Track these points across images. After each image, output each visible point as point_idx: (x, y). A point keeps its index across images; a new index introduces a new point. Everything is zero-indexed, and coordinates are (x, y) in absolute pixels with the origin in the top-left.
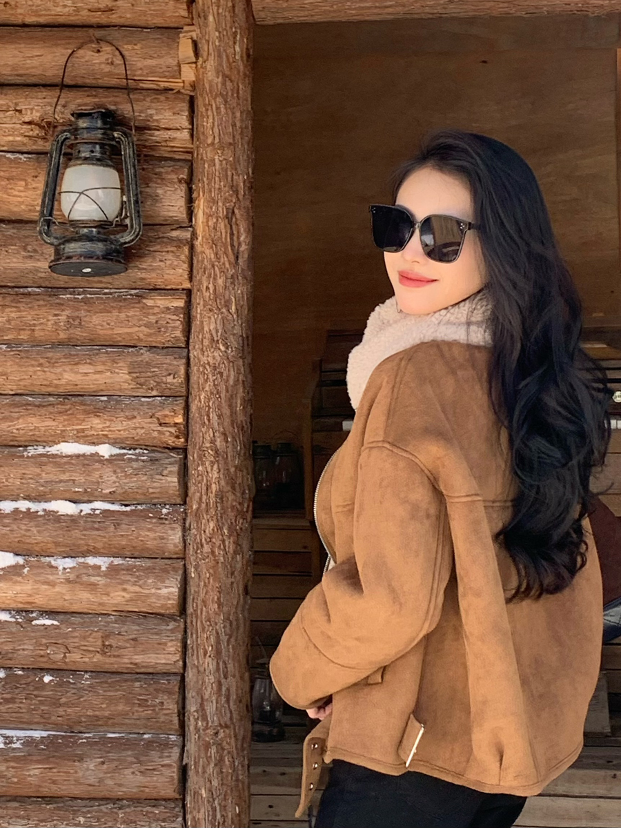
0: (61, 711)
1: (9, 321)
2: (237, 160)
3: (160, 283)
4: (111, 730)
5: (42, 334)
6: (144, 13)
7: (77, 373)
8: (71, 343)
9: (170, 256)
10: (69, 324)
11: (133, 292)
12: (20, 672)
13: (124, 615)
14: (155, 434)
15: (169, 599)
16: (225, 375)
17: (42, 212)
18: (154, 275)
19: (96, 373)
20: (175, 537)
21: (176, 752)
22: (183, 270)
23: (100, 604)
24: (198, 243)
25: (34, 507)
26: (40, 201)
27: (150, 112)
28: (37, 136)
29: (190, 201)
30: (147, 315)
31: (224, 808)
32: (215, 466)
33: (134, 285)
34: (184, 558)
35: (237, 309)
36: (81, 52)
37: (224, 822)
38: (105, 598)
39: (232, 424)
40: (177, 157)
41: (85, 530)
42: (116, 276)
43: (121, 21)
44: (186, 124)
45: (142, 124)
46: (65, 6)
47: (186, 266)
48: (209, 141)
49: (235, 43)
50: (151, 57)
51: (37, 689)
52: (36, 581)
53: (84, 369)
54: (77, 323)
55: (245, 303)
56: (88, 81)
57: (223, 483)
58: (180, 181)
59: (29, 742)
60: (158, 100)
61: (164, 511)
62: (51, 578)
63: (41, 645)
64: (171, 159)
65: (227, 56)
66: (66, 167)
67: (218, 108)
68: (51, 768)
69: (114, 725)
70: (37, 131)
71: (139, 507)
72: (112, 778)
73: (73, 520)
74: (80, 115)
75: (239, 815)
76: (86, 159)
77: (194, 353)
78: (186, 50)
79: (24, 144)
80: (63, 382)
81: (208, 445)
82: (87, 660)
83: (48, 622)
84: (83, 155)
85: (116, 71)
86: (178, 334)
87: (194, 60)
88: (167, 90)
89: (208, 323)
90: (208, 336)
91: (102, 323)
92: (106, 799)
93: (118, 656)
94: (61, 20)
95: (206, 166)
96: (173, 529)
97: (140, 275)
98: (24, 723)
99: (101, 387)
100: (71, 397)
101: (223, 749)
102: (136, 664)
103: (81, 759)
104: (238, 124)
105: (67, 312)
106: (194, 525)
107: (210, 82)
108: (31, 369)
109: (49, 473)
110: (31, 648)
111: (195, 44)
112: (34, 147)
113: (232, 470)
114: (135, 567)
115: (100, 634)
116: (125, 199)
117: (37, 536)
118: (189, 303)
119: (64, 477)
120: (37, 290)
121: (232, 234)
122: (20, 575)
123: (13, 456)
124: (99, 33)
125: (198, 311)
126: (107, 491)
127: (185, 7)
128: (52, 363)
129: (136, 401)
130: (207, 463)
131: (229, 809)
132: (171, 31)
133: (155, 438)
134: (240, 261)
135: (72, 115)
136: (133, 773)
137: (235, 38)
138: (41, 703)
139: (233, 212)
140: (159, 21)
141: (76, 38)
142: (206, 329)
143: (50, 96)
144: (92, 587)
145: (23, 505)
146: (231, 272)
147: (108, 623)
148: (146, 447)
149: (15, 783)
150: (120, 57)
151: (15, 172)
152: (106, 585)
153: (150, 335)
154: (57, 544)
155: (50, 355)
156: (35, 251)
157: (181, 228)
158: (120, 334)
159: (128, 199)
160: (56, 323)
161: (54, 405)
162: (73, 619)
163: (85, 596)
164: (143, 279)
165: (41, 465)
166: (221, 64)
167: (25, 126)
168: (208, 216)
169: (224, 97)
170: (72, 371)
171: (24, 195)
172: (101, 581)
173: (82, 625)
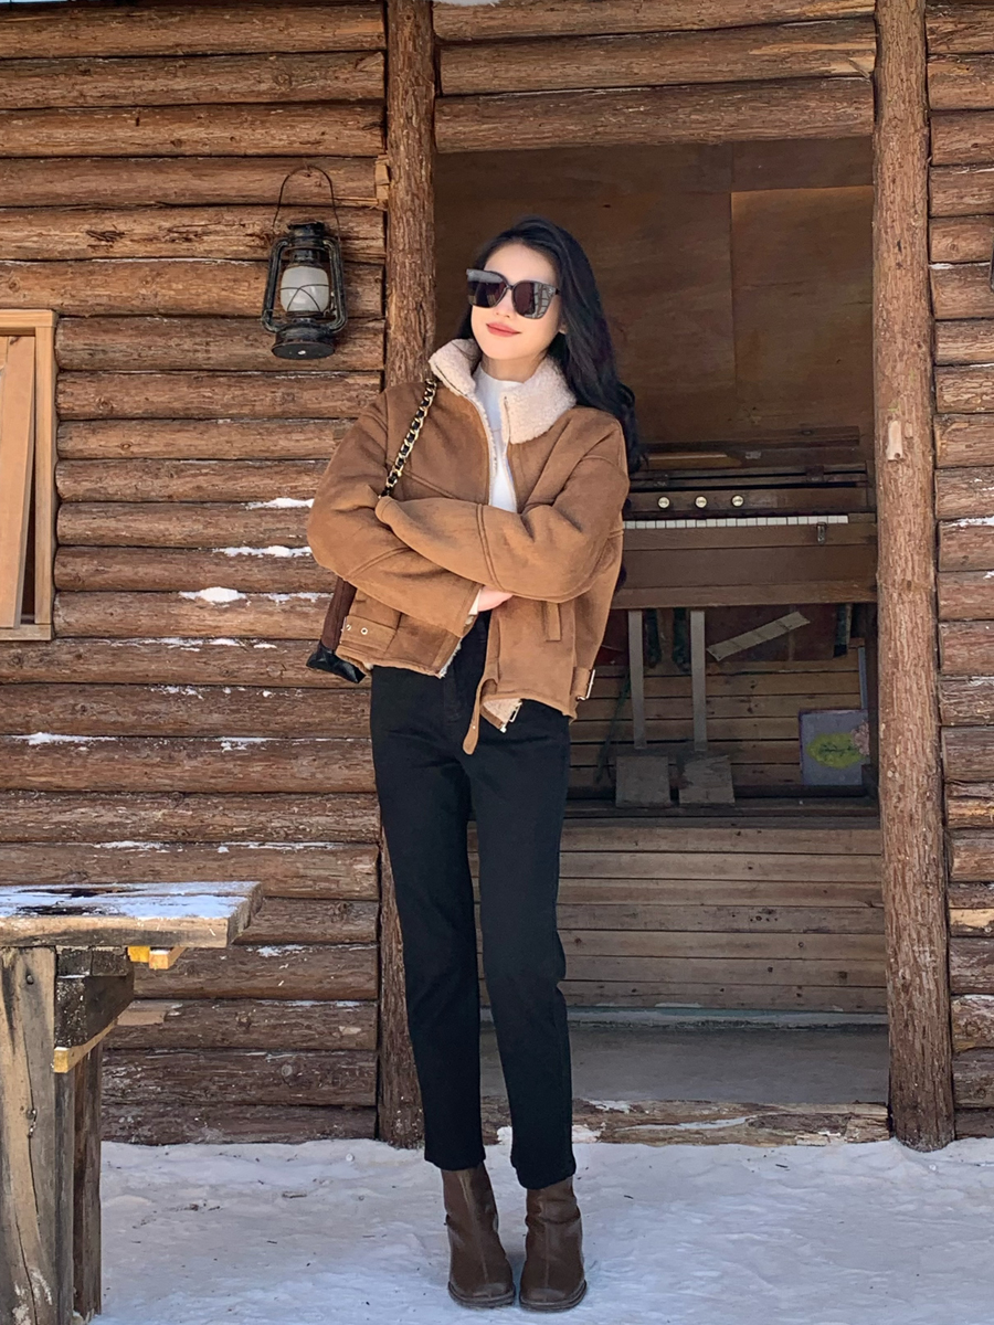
0: (278, 719)
1: (233, 398)
2: (423, 263)
3: (358, 365)
4: (319, 734)
5: (261, 408)
6: (346, 146)
7: (290, 440)
8: (284, 416)
9: (368, 342)
10: (284, 401)
11: (337, 373)
12: (243, 689)
17: (265, 306)
18: (354, 358)
19: (308, 439)
22: (378, 354)
23: (312, 630)
24: (391, 332)
25: (254, 552)
26: (262, 299)
27: (351, 224)
28: (258, 246)
29: (384, 297)
30: (348, 391)
33: (336, 368)
36: (294, 177)
40: (372, 262)
41: (298, 569)
42: (322, 360)
43: (327, 152)
44: (381, 234)
45: (345, 235)
46: (280, 140)
47: (381, 350)
48: (401, 248)
49: (421, 168)
50: (352, 180)
51: (258, 701)
52: (256, 612)
53: (295, 436)
54: (290, 398)
56: (300, 201)
58: (376, 281)
59: (251, 746)
60: (358, 216)
62: (270, 609)
63: (262, 664)
64: (368, 264)
65: (415, 179)
66: (283, 270)
67: (408, 221)
68: (269, 766)
69: (322, 730)
70: (258, 242)
72: (321, 772)
73: (287, 562)
74: (295, 228)
76: (302, 261)
78: (381, 173)
79: (246, 253)
80: (278, 448)
82: (300, 676)
83: (267, 646)
84: (299, 258)
85: (323, 192)
87: (388, 182)
88: (364, 207)
91: (310, 398)
92: (315, 793)
94: (277, 151)
95: (398, 268)
97: (343, 358)
98: (247, 730)
99: (310, 452)
100: (285, 460)
103: (296, 757)
104: (424, 234)
105: (282, 390)
107: (402, 199)
108: (252, 437)
109: (268, 523)
110: (253, 667)
111: (389, 169)
112: (255, 255)
116: (332, 294)
117: (258, 575)
118: (383, 381)
119: (282, 525)
120: (257, 373)
121: (420, 323)
122: (244, 607)
123: (238, 510)
124: (310, 161)
127: (380, 139)
128: (270, 432)
132: (368, 160)
134: (427, 344)
135: (289, 227)
136: (340, 768)
137: (421, 164)
138: (262, 713)
139: (421, 306)
140: (358, 152)
141: (291, 166)
143: (269, 213)
144: (305, 615)
145: (245, 550)
146: (420, 354)
149: (240, 779)
150: (326, 181)
151: (240, 275)
152: (317, 614)
153: (350, 408)
154: (274, 581)
155: (267, 426)
157: (376, 320)
158: (326, 408)
159: (336, 294)
160: (273, 399)
161: (270, 467)
162: (287, 644)
163: (298, 623)
164: (344, 362)
165: (261, 516)
166: (410, 185)
167: (248, 238)
168: (400, 309)
169: (413, 212)
170: (286, 438)
171: (248, 294)
172: (312, 611)
173: (296, 647)
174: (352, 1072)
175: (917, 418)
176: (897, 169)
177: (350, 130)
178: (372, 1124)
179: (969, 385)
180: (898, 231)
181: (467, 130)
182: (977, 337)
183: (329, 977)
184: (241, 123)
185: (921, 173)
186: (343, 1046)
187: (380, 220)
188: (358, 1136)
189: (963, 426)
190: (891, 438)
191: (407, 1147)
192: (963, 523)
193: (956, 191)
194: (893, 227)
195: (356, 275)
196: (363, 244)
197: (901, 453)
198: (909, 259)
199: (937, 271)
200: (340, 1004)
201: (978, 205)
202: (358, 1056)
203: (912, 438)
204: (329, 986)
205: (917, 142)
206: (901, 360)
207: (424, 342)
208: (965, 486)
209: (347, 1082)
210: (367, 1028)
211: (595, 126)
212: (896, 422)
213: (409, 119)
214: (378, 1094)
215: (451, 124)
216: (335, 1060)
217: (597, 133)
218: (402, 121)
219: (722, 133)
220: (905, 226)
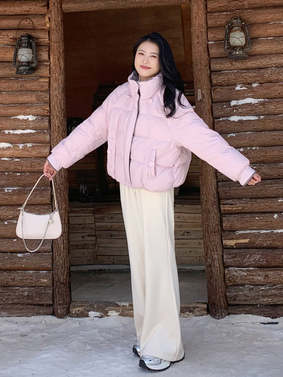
0: (21, 182)
1: (6, 86)
2: (60, 45)
3: (42, 75)
5: (14, 89)
6: (37, 11)
7: (23, 98)
8: (21, 91)
9: (44, 69)
10: (21, 87)
11: (36, 78)
12: (11, 173)
13: (36, 158)
14: (42, 112)
15: (47, 153)
16: (59, 97)
17: (14, 59)
18: (41, 74)
19: (28, 98)
20: (48, 137)
21: (50, 191)
24: (51, 66)
26: (13, 57)
27: (39, 35)
28: (13, 41)
29: (49, 55)
30: (39, 83)
31: (62, 205)
32: (57, 120)
33: (36, 76)
34: (50, 143)
35: (61, 81)
36: (22, 21)
37: (62, 209)
38: (31, 154)
39: (61, 109)
40: (46, 45)
41: (26, 136)
42: (32, 74)
43: (32, 13)
44: (48, 37)
45: (37, 38)
46: (18, 10)
47: (48, 71)
48: (53, 41)
49: (58, 18)
50: (39, 22)
51: (15, 177)
52: (14, 150)
53: (24, 97)
54: (23, 86)
55: (63, 80)
56: (25, 28)
57: (59, 124)
58: (47, 51)
59: (13, 190)
60: (41, 32)
61: (45, 131)
62: (18, 149)
63: (16, 165)
64: (44, 45)
65: (57, 21)
66: (19, 49)
67: (55, 33)
68: (19, 197)
70: (12, 40)
71: (39, 131)
72: (34, 198)
74: (22, 37)
75: (66, 207)
76: (24, 47)
77: (51, 92)
78: (47, 19)
79: (9, 43)
80: (20, 100)
81: (55, 114)
82: (27, 169)
83: (18, 160)
84: (23, 46)
85: (30, 25)
86: (47, 88)
87: (49, 22)
88: (43, 29)
89: (54, 85)
90: (54, 88)
91: (28, 85)
92: (33, 205)
93: (35, 168)
95: (53, 47)
96: (47, 136)
97: (38, 73)
98: (12, 185)
99: (29, 101)
100: (22, 104)
101: (61, 190)
102: (39, 169)
104: (60, 36)
105: (20, 83)
106: (52, 134)
107: (53, 27)
108: (12, 98)
109: (17, 123)
110: (13, 166)
111: (49, 18)
112: (12, 44)
113: (61, 120)
114: (38, 145)
115: (30, 162)
116: (33, 56)
117: (14, 139)
118: (50, 80)
119: (21, 124)
120: (13, 78)
121: (59, 63)
123: (8, 119)
124: (26, 17)
125: (52, 82)
126: (31, 127)
127: (47, 9)
128: (17, 96)
129: (37, 104)
130: (55, 119)
131: (63, 205)
132: (43, 15)
133: (42, 113)
134: (62, 69)
135: (20, 36)
136: (39, 197)
137: (58, 16)
138: (16, 180)
139: (59, 58)
140: (41, 13)
141: (21, 18)
142: (54, 86)
143: (15, 32)
144: (27, 150)
146: (59, 72)
147: (32, 160)
148: (40, 115)
149: (10, 201)
150: (31, 22)
151: (7, 50)
152: (31, 150)
153: (40, 88)
154: (19, 140)
155: (17, 94)
156: (12, 69)
157: (47, 62)
158: (33, 88)
159: (34, 55)
160: (18, 86)
161: (18, 106)
162: (24, 159)
163: (26, 153)
164: (38, 75)
165: (15, 121)
166: (55, 23)
167: (10, 39)
168: (53, 59)
169: (56, 30)
170: (22, 98)
171: (10, 56)
172: (30, 149)
173: (26, 160)
174: (45, 294)
175: (206, 88)
176: (197, 14)
177: (38, 7)
178: (52, 311)
179: (221, 78)
180: (197, 33)
181: (71, 6)
182: (222, 64)
183: (38, 263)
184: (7, 6)
185: (204, 15)
186: (43, 286)
187: (47, 33)
188: (47, 314)
189: (219, 90)
190: (198, 94)
191: (61, 318)
192: (221, 119)
193: (214, 20)
194: (196, 31)
195: (41, 49)
196: (43, 40)
197: (201, 99)
198: (201, 41)
199: (210, 44)
200: (41, 272)
201: (222, 24)
202: (47, 289)
203: (204, 94)
204: (37, 266)
205: (202, 6)
206: (200, 71)
207: (61, 69)
208: (221, 108)
209: (44, 297)
210: (49, 280)
211: (108, 4)
212: (199, 90)
213: (54, 4)
214: (53, 301)
215: (66, 5)
216: (40, 290)
217: (109, 6)
218: (52, 4)
219: (146, 5)
220: (199, 31)
